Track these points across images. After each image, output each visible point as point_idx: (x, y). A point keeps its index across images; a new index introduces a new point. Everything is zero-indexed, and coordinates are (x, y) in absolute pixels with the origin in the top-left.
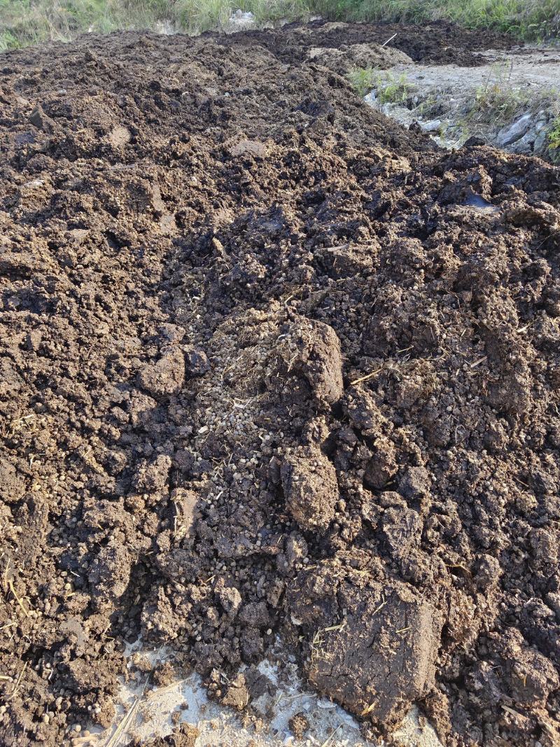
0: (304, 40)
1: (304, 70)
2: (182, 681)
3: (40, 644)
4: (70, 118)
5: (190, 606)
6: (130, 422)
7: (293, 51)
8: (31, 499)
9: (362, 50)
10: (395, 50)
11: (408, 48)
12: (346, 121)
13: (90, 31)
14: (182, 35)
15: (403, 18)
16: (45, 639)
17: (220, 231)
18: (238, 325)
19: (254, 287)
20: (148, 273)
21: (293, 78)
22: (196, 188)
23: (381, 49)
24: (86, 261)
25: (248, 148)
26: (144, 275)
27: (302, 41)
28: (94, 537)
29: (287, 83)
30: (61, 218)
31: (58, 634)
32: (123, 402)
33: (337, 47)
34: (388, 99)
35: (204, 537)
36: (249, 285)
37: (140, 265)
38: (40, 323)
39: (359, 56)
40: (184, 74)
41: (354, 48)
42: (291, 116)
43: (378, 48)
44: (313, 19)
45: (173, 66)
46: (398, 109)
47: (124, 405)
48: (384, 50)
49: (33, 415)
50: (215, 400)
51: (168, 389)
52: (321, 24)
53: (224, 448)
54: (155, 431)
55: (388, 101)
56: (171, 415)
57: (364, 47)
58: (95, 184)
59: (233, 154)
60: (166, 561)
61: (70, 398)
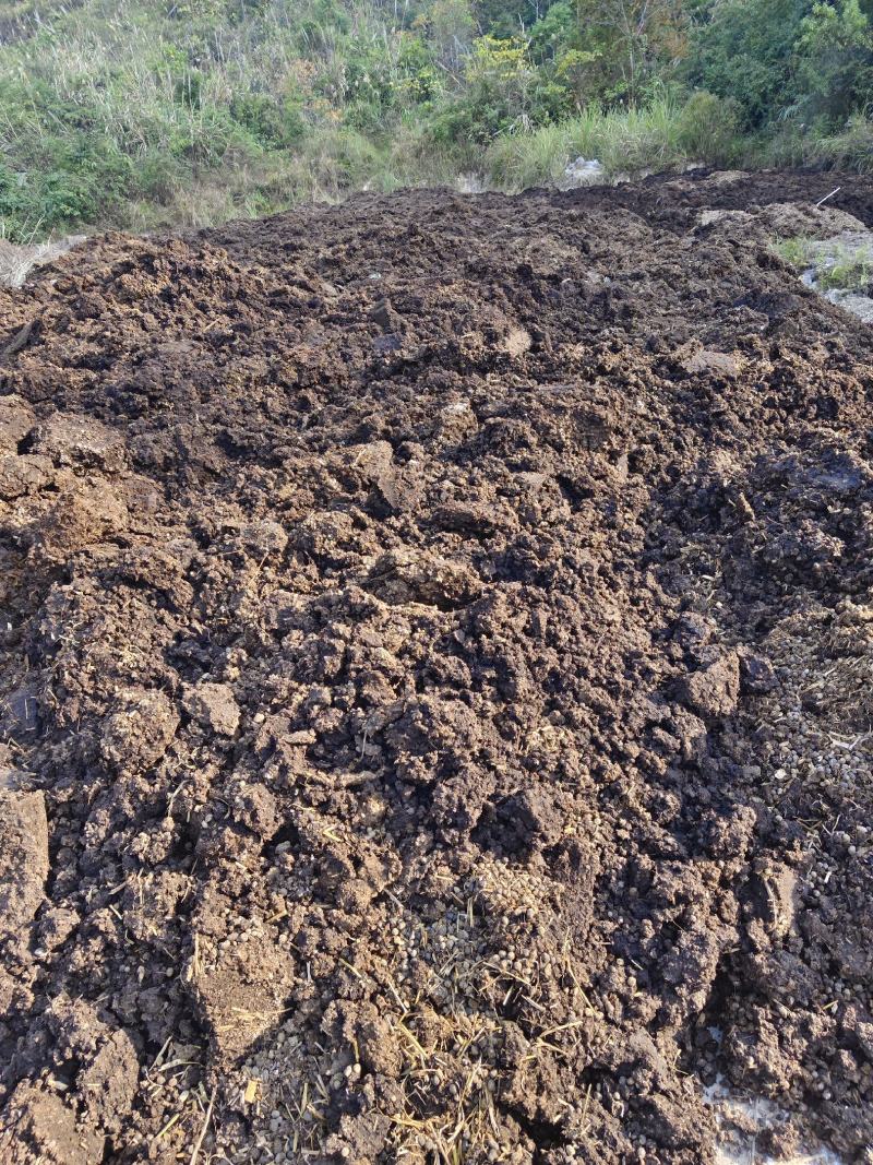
0: (688, 198)
1: (720, 245)
2: (810, 1159)
3: (605, 1062)
4: (421, 315)
5: (805, 1043)
6: (681, 752)
7: (674, 215)
8: (575, 847)
9: (784, 212)
10: (836, 212)
11: (858, 208)
12: (815, 320)
13: (365, 188)
14: (495, 194)
15: (838, 165)
16: (612, 1055)
17: (733, 483)
18: (810, 623)
19: (825, 569)
20: (626, 536)
21: (705, 257)
22: (644, 417)
23: (815, 209)
24: (553, 516)
25: (711, 364)
26: (620, 539)
27: (686, 201)
28: (664, 914)
29: (697, 264)
30: (496, 456)
31: (627, 1050)
32: (663, 720)
33: (742, 208)
34: (835, 283)
35: (815, 939)
36: (817, 565)
37: (612, 526)
38: (539, 601)
39: (780, 221)
40: (535, 250)
41: (771, 209)
42: (733, 314)
43: (809, 208)
44: (692, 167)
45: (518, 240)
46: (853, 299)
47: (666, 725)
48: (819, 212)
49: (550, 727)
50: (793, 731)
51: (725, 708)
52: (704, 174)
53: (819, 806)
54: (711, 769)
55: (833, 287)
56: (726, 747)
57: (788, 208)
58: (529, 409)
59: (690, 371)
60: (770, 966)
61: (597, 708)
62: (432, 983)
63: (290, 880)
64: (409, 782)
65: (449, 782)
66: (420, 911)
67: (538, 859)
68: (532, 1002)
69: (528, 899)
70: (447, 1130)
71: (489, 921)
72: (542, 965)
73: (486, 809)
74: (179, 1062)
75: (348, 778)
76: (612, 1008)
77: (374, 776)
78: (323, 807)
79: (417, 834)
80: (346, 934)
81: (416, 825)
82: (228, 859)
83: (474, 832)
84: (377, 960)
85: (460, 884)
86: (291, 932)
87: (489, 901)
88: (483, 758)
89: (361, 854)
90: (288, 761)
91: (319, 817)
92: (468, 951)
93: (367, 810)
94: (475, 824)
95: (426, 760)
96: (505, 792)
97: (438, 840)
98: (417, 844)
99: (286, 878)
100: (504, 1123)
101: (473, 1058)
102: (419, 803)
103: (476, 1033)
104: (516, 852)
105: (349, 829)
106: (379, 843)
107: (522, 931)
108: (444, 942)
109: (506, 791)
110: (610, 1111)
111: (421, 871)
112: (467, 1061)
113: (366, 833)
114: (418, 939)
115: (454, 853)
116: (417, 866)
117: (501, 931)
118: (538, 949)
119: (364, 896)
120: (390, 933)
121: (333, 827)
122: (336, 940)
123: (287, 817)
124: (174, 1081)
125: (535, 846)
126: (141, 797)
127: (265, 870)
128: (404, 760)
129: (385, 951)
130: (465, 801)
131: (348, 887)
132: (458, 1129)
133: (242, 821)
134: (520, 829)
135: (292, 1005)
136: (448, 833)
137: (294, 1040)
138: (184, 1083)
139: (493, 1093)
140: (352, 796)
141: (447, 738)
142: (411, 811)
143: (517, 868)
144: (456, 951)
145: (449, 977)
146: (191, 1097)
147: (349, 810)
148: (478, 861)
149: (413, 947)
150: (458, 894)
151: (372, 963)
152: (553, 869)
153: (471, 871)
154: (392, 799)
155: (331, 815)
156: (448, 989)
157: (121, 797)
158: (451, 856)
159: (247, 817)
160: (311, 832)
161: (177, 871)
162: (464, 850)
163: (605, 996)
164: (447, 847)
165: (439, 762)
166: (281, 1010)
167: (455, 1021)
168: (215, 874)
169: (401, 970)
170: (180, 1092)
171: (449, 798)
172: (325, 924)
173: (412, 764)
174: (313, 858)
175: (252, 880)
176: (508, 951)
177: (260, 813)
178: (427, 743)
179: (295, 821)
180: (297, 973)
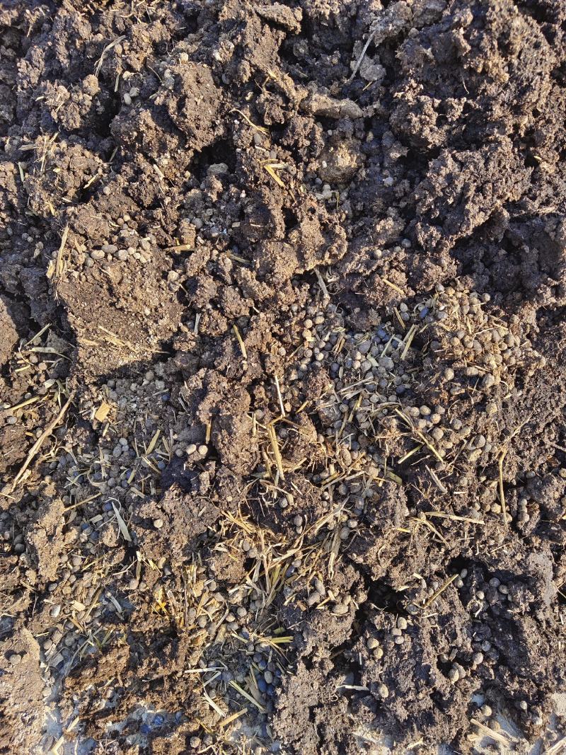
62: (326, 399)
63: (209, 212)
64: (403, 138)
65: (460, 156)
66: (348, 312)
67: (530, 315)
68: (436, 478)
69: (493, 361)
70: (278, 548)
71: (427, 363)
72: (470, 447)
73: (494, 219)
74: (53, 350)
75: (321, 101)
76: (527, 518)
77: (358, 112)
78: (278, 131)
79: (383, 216)
80: (250, 302)
81: (387, 205)
82: (146, 156)
83: (462, 243)
84: (276, 344)
85: (411, 302)
86: (185, 272)
87: (439, 340)
88: (528, 143)
89: (301, 213)
90: (249, 41)
91: (267, 144)
92: (384, 384)
93: (331, 160)
94: (470, 232)
95: (442, 110)
96: (534, 206)
97: (407, 233)
98: (378, 228)
99: (206, 208)
100: (342, 569)
101: (337, 497)
102: (404, 176)
103: (353, 472)
104: (504, 293)
105: (300, 176)
106: (330, 209)
107: (464, 397)
108: (359, 361)
109: (536, 204)
110: (465, 604)
111: (368, 267)
112: (328, 496)
113: (321, 190)
114: (331, 343)
115: (422, 260)
116: (365, 257)
117: (437, 384)
118: (476, 426)
119: (286, 268)
120: (301, 323)
121: (281, 165)
122: (235, 303)
123: (229, 129)
124: (43, 366)
125: (541, 296)
126: (78, 43)
127: (187, 188)
128: (410, 96)
129: (288, 339)
130: (471, 193)
131: (271, 247)
132: (290, 553)
133: (165, 107)
134: (528, 266)
135: (168, 350)
136: (426, 230)
137: (160, 385)
138: (51, 372)
139: (344, 542)
140: (319, 130)
141: (491, 81)
142: (389, 181)
143: (495, 313)
144: (370, 377)
145: (349, 402)
146: (55, 387)
147: (311, 149)
148: (448, 283)
149: (322, 350)
150: (403, 313)
151: (268, 346)
152: (541, 334)
153: (433, 291)
154: (369, 156)
155: (284, 148)
156: (342, 413)
157: (57, 35)
158: (416, 262)
159: (172, 104)
160: (250, 158)
161: (93, 151)
162: (437, 261)
163: (525, 502)
164: (416, 247)
165: (461, 121)
166: (155, 349)
167: (334, 449)
168: (127, 169)
169: (298, 368)
170: (47, 378)
171: (450, 178)
172: (229, 280)
173: (419, 108)
174: (243, 195)
175: (168, 193)
176: (433, 411)
177: (189, 104)
178: (456, 80)
179: (235, 137)
180: (185, 320)
